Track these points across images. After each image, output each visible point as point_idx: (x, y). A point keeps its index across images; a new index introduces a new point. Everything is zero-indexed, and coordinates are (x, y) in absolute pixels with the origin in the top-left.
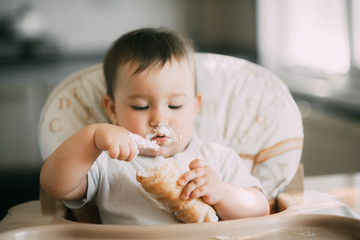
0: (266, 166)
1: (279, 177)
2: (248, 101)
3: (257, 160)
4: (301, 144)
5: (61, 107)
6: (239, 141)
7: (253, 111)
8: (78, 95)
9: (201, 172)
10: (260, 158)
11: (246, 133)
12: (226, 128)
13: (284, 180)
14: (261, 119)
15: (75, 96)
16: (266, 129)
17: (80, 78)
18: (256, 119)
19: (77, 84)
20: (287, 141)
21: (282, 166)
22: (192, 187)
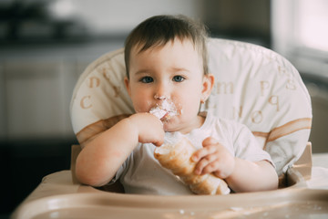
0: (277, 144)
1: (289, 154)
2: (262, 83)
3: (270, 138)
4: (310, 124)
5: (91, 86)
6: (253, 120)
7: (266, 92)
8: (107, 75)
9: (213, 150)
10: (272, 136)
11: (260, 112)
12: (241, 108)
13: (294, 157)
14: (274, 100)
15: (105, 76)
16: (278, 110)
17: (109, 59)
18: (269, 100)
19: (106, 65)
20: (298, 120)
21: (292, 144)
22: (204, 163)
